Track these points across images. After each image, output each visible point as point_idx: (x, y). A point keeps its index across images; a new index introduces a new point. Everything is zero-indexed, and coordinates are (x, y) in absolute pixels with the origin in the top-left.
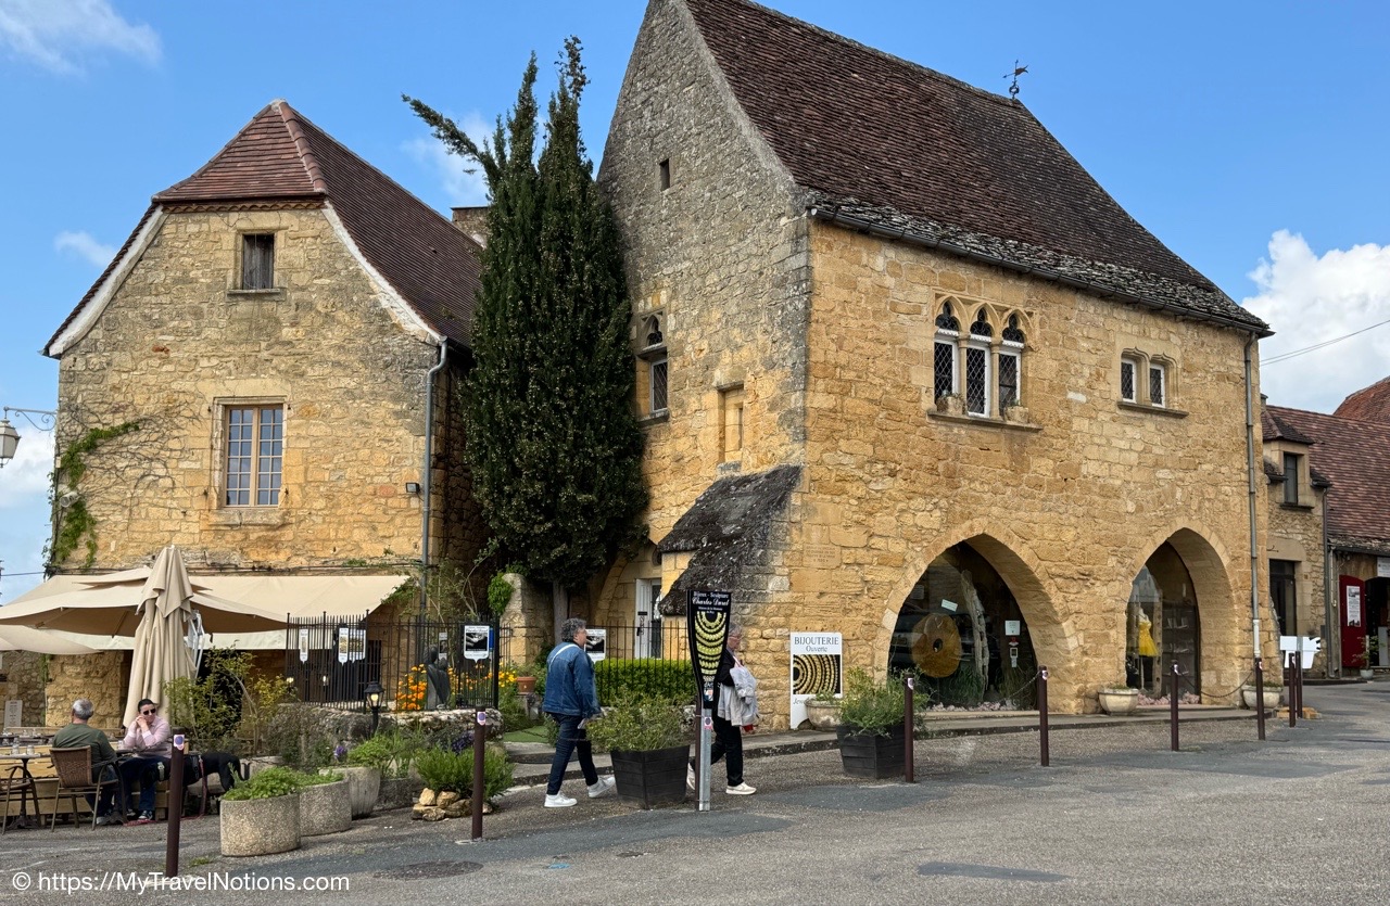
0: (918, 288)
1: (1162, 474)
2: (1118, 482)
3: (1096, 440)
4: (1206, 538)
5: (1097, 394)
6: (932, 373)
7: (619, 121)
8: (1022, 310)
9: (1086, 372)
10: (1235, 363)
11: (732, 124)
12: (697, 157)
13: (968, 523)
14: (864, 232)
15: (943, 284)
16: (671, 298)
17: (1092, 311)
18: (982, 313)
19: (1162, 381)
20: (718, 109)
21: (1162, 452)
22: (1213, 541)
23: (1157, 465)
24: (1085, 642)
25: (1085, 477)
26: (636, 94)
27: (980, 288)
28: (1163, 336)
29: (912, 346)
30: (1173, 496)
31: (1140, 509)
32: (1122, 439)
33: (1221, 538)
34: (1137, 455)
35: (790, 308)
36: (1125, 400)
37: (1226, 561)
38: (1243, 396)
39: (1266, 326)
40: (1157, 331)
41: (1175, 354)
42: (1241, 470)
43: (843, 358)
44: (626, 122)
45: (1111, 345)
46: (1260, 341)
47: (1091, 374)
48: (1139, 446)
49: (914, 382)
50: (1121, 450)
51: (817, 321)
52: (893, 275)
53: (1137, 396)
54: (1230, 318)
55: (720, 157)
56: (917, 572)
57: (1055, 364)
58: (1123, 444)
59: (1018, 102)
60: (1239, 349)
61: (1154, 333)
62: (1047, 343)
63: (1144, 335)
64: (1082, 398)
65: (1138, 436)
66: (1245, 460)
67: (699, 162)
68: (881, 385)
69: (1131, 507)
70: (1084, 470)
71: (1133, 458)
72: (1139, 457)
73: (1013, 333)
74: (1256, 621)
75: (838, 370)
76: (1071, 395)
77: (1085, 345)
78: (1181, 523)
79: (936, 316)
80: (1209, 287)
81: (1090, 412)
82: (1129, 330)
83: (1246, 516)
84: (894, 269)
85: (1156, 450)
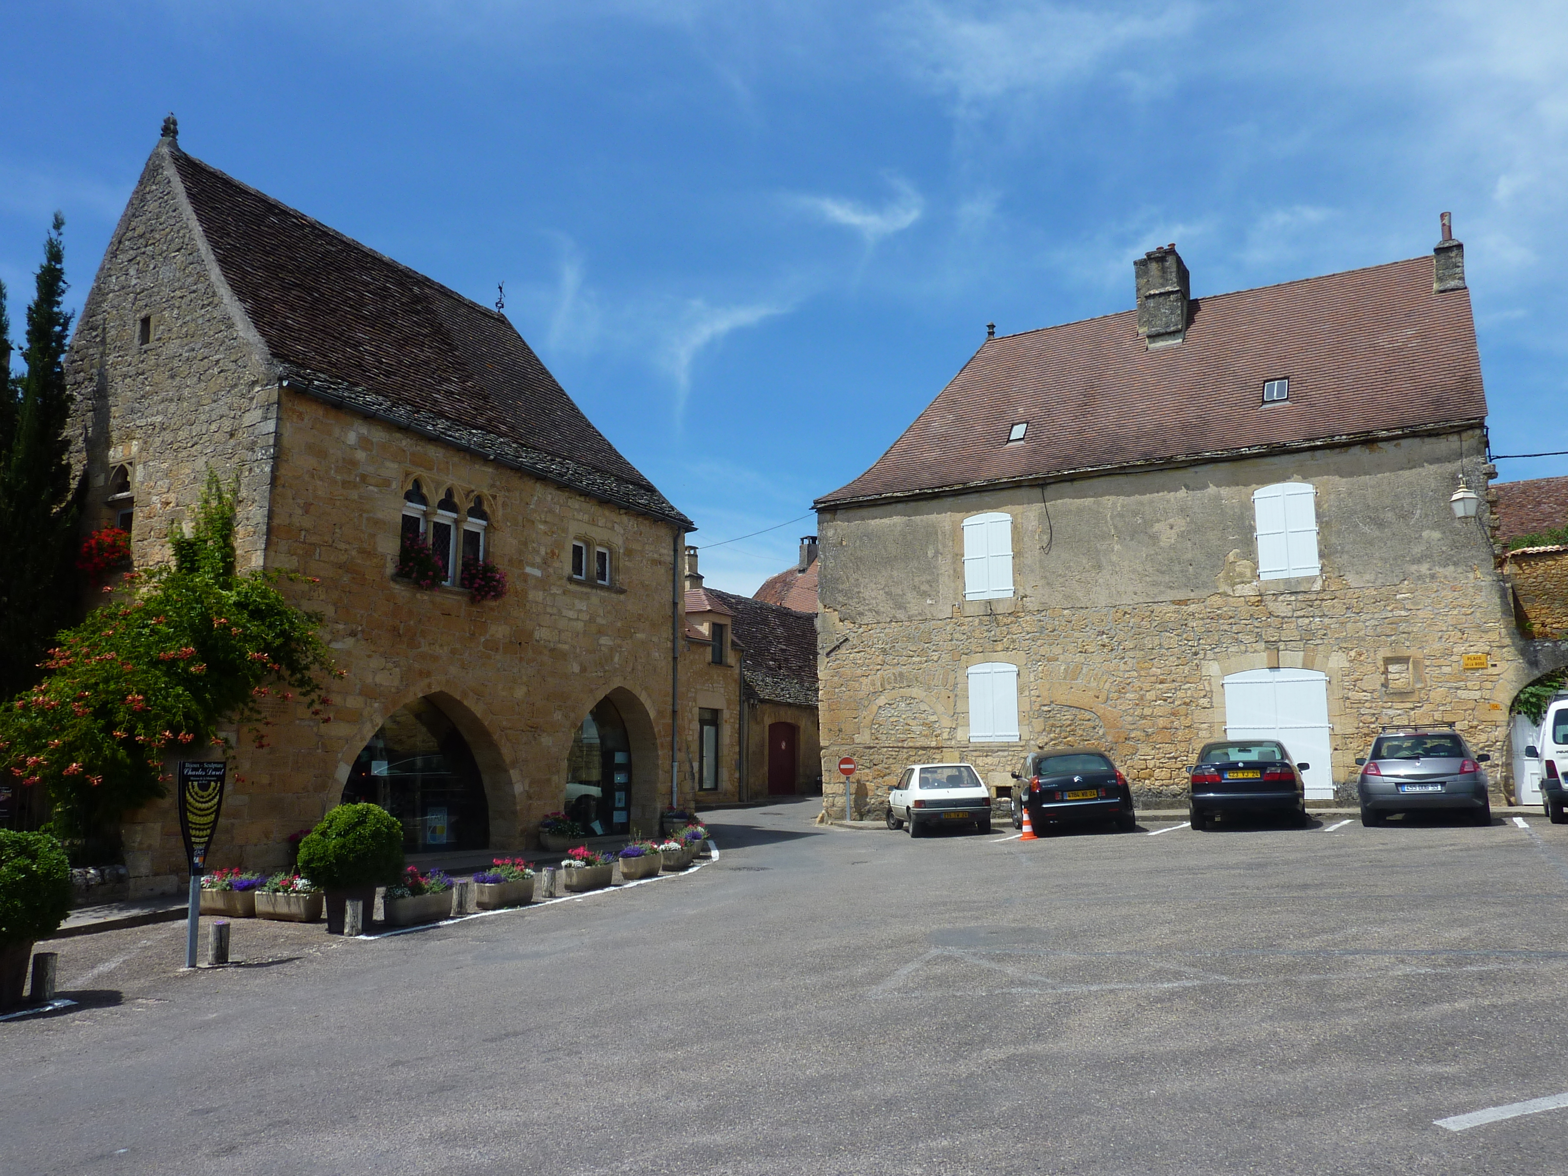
0: (388, 464)
1: (604, 640)
2: (566, 647)
3: (549, 610)
4: (638, 695)
5: (551, 570)
6: (398, 542)
7: (103, 275)
8: (486, 491)
9: (543, 551)
10: (665, 551)
11: (214, 292)
12: (177, 319)
13: (427, 681)
14: (338, 406)
15: (413, 463)
16: (141, 450)
17: (549, 498)
18: (450, 493)
19: (607, 562)
20: (202, 276)
21: (604, 622)
22: (643, 698)
23: (600, 632)
24: (530, 786)
25: (538, 641)
26: (124, 251)
27: (448, 469)
28: (609, 525)
29: (380, 515)
30: (612, 658)
31: (583, 670)
32: (570, 609)
33: (649, 696)
34: (582, 624)
35: (257, 471)
36: (575, 576)
37: (652, 715)
38: (671, 578)
39: (692, 523)
40: (604, 520)
41: (618, 541)
42: (668, 639)
43: (307, 522)
44: (110, 276)
45: (565, 530)
46: (686, 534)
47: (547, 553)
48: (585, 617)
49: (380, 549)
50: (570, 619)
51: (284, 486)
52: (364, 449)
53: (586, 573)
54: (663, 514)
55: (200, 321)
56: (373, 726)
57: (515, 542)
58: (571, 614)
59: (503, 316)
60: (669, 541)
61: (602, 522)
62: (509, 524)
63: (593, 522)
64: (537, 573)
65: (585, 608)
66: (671, 631)
67: (180, 322)
68: (346, 550)
69: (576, 669)
70: (537, 635)
71: (580, 626)
72: (585, 626)
73: (477, 511)
74: (676, 764)
75: (303, 533)
76: (528, 570)
77: (542, 527)
78: (617, 682)
79: (405, 490)
80: (650, 489)
81: (543, 584)
82: (580, 517)
83: (670, 677)
84: (365, 443)
85: (600, 621)
